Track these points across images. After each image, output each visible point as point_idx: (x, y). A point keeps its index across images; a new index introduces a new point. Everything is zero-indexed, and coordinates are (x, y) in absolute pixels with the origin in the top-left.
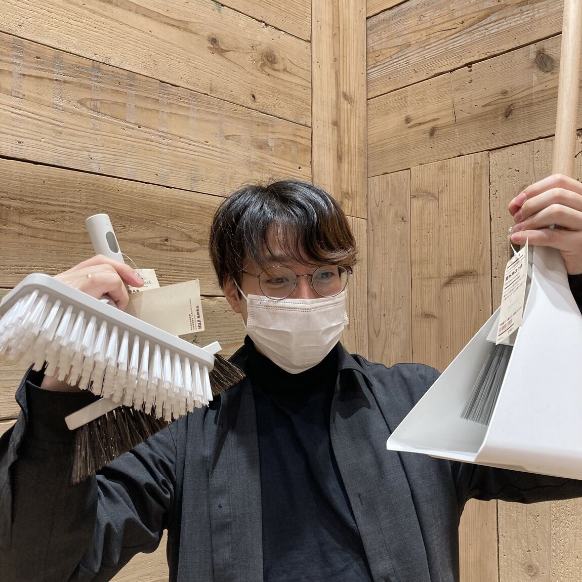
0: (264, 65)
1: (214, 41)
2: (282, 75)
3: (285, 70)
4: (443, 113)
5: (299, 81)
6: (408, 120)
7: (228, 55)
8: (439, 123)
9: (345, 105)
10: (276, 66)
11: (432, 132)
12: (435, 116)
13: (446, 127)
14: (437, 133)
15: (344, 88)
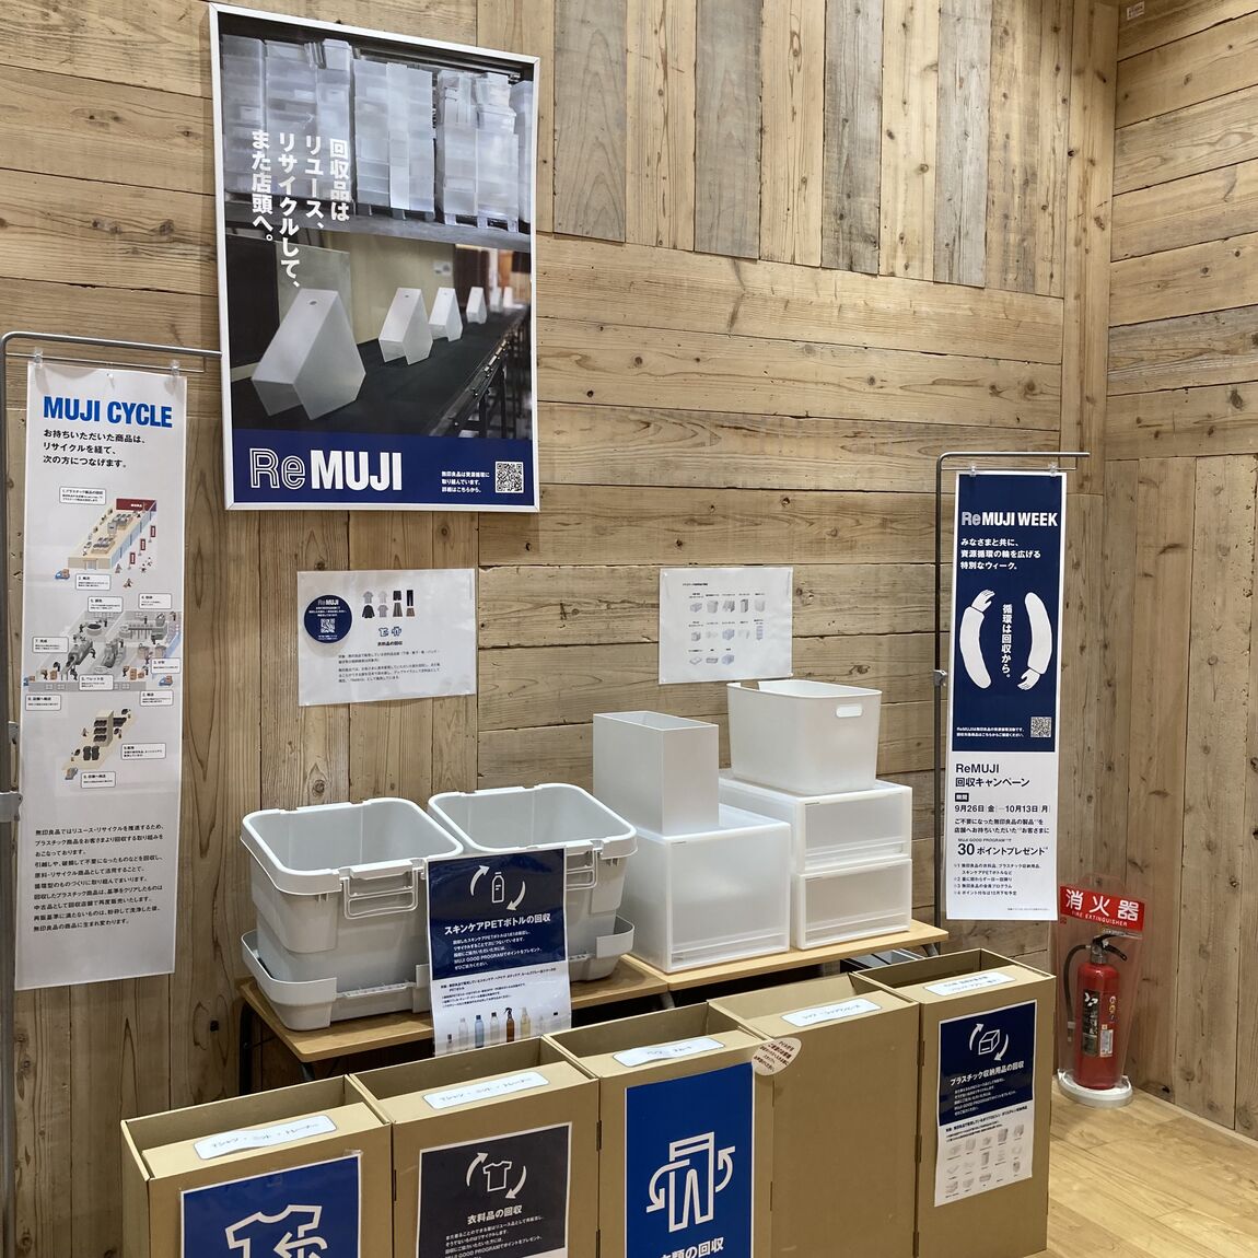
0: (1026, 393)
1: (993, 387)
2: (1038, 398)
3: (1041, 393)
4: (1166, 421)
5: (1052, 398)
6: (1139, 421)
7: (1001, 394)
8: (1163, 428)
9: (1088, 406)
10: (1034, 392)
11: (1157, 435)
12: (1160, 422)
13: (1167, 432)
14: (1160, 436)
15: (1087, 393)
